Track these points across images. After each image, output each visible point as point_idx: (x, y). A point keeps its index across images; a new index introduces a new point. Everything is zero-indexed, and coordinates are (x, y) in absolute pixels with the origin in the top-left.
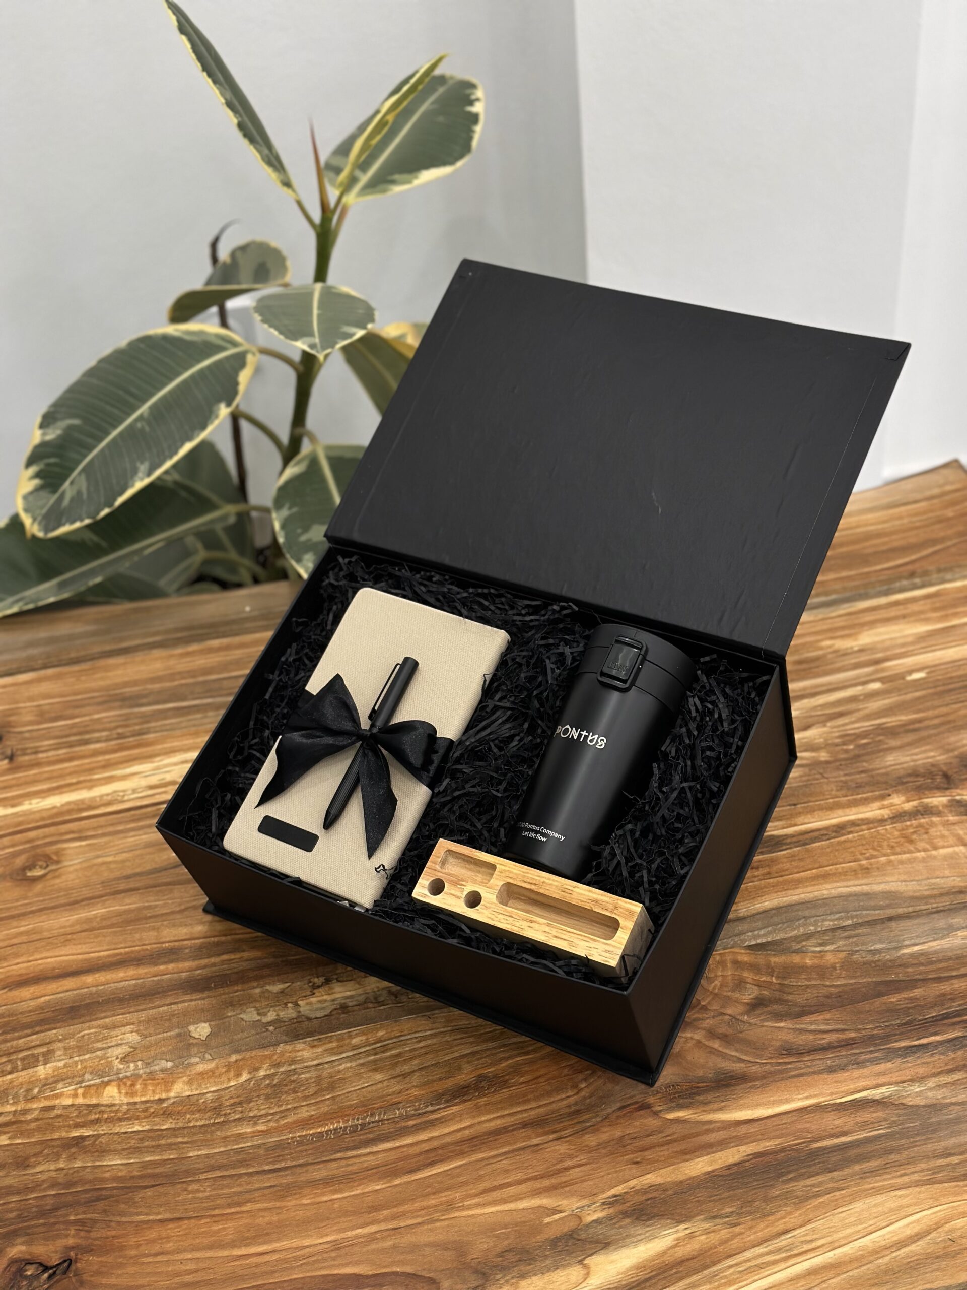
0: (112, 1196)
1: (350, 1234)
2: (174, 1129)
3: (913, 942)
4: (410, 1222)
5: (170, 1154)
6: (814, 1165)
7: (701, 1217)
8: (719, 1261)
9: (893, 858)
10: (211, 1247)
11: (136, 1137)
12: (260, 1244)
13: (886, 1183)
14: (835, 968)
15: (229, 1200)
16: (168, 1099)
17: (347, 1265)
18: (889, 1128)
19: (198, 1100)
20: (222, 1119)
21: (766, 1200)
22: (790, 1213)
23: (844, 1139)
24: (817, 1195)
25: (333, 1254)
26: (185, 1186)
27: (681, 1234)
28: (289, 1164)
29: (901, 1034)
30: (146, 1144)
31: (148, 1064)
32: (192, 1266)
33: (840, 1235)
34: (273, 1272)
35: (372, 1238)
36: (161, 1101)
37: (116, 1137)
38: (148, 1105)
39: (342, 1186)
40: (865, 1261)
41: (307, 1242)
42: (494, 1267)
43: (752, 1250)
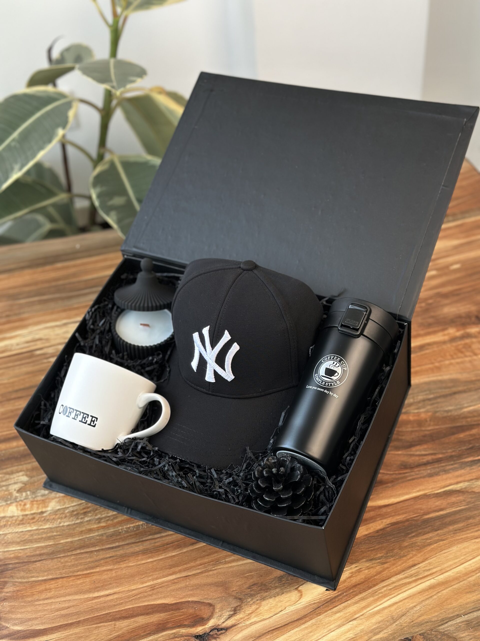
0: (16, 568)
1: (159, 581)
2: (51, 528)
3: (469, 405)
4: (194, 572)
5: (49, 542)
6: (426, 528)
7: (364, 560)
8: (377, 584)
9: (453, 361)
10: (76, 593)
11: (29, 534)
12: (106, 590)
13: (469, 535)
14: (426, 421)
15: (86, 566)
16: (45, 512)
17: (159, 598)
18: (467, 505)
19: (64, 511)
20: (78, 521)
21: (401, 548)
22: (415, 555)
23: (441, 513)
24: (430, 544)
25: (150, 593)
26: (59, 559)
27: (354, 570)
28: (121, 543)
29: (468, 454)
30: (35, 537)
31: (33, 493)
32: (67, 605)
33: (446, 565)
34: (115, 605)
35: (173, 582)
36: (42, 513)
37: (17, 534)
38: (35, 515)
39: (153, 554)
40: (461, 579)
41: (133, 587)
42: (246, 595)
43: (396, 577)
